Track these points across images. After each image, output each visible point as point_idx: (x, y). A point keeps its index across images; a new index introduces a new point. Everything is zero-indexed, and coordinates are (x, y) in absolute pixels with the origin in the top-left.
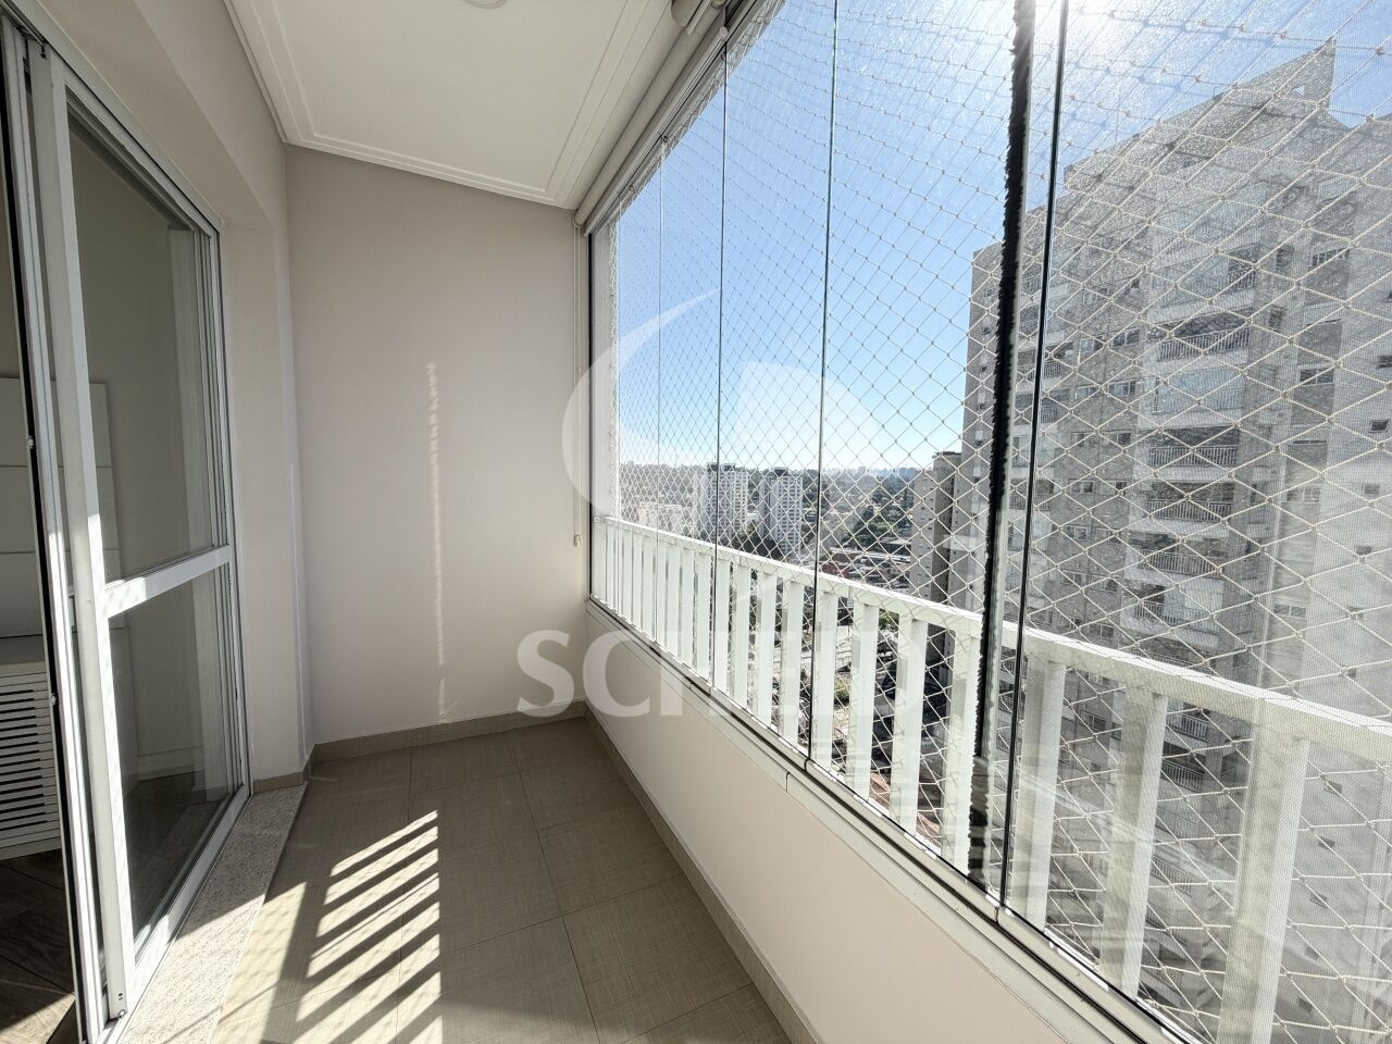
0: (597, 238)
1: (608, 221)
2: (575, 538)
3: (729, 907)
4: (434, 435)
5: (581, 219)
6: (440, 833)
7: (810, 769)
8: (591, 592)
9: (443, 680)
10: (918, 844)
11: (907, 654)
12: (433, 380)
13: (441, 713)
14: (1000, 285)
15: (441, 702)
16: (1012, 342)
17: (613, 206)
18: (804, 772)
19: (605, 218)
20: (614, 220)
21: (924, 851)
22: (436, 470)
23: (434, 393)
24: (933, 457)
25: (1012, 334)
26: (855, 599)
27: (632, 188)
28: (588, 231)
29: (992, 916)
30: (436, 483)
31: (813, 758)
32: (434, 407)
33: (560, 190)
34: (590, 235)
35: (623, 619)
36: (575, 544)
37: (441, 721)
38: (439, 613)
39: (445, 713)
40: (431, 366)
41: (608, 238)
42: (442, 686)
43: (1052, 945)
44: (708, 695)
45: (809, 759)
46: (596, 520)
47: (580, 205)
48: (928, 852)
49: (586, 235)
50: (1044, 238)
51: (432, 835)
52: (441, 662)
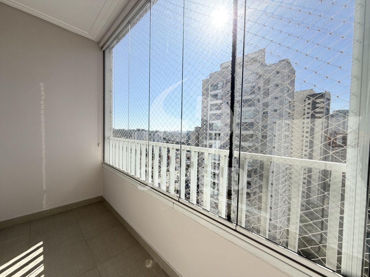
0: (106, 52)
1: (110, 48)
2: (98, 144)
3: (154, 248)
4: (43, 108)
5: (101, 45)
6: (44, 249)
7: (180, 200)
8: (104, 161)
9: (45, 195)
10: (213, 214)
11: (207, 163)
12: (42, 89)
13: (44, 207)
14: (232, 62)
15: (44, 203)
16: (235, 76)
17: (112, 42)
18: (179, 201)
19: (108, 47)
20: (112, 47)
21: (215, 216)
22: (43, 120)
23: (43, 93)
24: (195, 128)
25: (235, 74)
26: (192, 150)
27: (118, 38)
28: (103, 49)
29: (235, 229)
30: (43, 125)
31: (181, 197)
32: (43, 98)
33: (94, 34)
34: (104, 51)
35: (116, 167)
36: (98, 146)
37: (44, 210)
38: (44, 171)
39: (45, 207)
40: (42, 84)
41: (110, 52)
42: (45, 197)
43: (250, 232)
44: (147, 185)
45: (180, 197)
46: (106, 138)
47: (101, 41)
48: (216, 215)
49: (103, 50)
50: (243, 49)
51: (41, 250)
52: (44, 188)
